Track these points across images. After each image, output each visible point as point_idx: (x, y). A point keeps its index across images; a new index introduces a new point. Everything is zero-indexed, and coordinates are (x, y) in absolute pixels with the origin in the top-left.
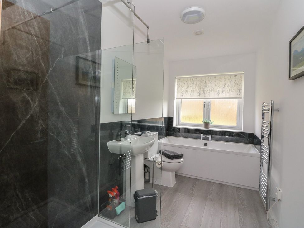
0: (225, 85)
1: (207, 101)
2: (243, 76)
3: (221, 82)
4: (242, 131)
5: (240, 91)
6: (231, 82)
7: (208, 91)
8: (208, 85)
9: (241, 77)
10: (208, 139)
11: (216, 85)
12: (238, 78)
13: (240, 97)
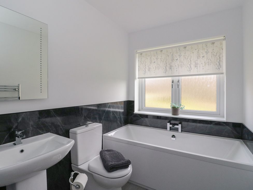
0: (198, 57)
1: (176, 79)
2: (224, 42)
3: (193, 53)
4: (224, 120)
5: (220, 64)
6: (207, 53)
7: (176, 66)
8: (175, 59)
9: (221, 44)
10: (177, 130)
11: (187, 58)
12: (216, 46)
13: (220, 72)
